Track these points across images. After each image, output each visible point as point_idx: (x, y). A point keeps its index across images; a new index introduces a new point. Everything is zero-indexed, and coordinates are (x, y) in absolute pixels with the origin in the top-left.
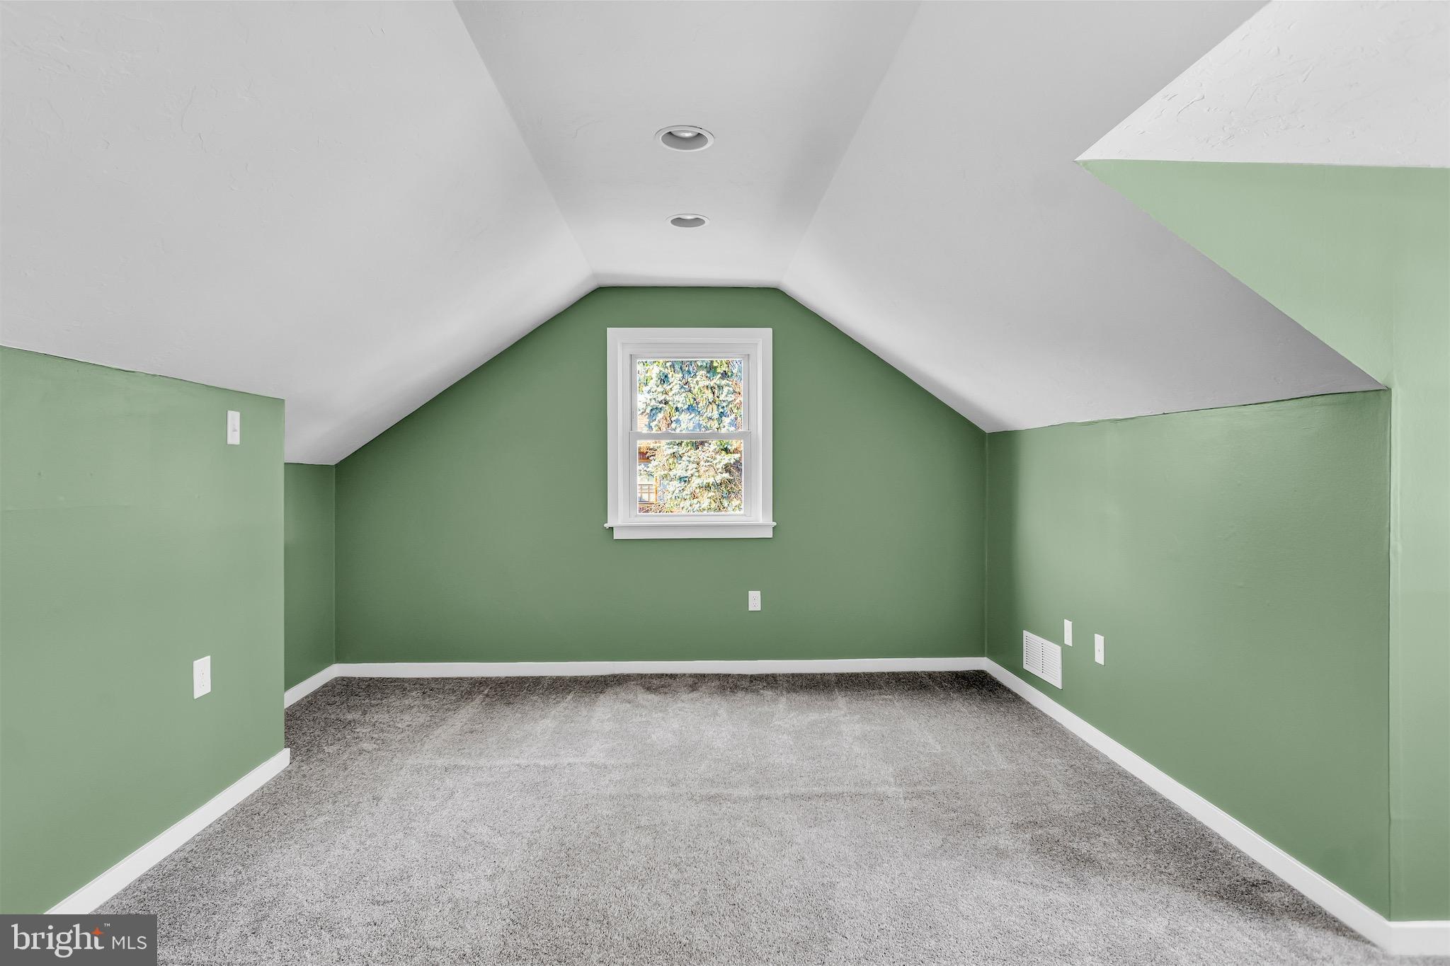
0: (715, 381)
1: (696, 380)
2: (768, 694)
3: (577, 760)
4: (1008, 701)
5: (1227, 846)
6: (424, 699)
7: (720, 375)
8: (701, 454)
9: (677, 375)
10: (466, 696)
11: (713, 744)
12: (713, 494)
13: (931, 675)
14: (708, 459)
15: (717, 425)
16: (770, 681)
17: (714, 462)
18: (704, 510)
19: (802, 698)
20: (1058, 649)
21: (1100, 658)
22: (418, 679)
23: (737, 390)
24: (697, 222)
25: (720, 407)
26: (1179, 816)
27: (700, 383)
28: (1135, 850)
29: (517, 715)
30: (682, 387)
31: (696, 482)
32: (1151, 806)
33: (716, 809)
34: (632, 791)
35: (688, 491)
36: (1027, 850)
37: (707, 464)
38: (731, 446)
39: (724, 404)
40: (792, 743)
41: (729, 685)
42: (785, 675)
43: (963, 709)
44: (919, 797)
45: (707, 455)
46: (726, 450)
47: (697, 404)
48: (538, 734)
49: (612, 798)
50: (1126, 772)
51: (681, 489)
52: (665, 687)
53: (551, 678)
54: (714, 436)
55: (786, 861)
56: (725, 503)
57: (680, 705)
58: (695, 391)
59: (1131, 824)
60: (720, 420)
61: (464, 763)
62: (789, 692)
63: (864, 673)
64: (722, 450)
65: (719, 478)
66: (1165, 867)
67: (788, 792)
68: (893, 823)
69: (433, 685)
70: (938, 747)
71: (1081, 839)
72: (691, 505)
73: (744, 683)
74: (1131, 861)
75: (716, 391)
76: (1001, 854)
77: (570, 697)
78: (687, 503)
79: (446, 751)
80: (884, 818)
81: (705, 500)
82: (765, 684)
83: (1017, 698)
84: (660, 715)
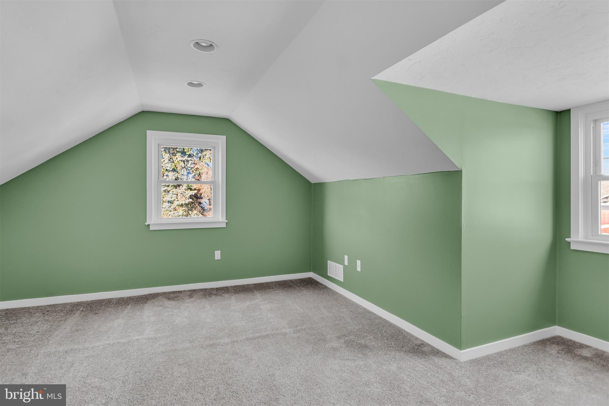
0: (185, 158)
1: (176, 157)
2: (226, 295)
3: (140, 337)
4: (323, 288)
5: (408, 333)
6: (44, 317)
7: (187, 156)
8: (179, 190)
9: (167, 155)
10: (70, 313)
11: (207, 320)
12: (185, 208)
13: (291, 281)
14: (182, 193)
15: (186, 178)
16: (226, 290)
17: (185, 194)
18: (180, 215)
19: (241, 296)
20: (342, 266)
21: (359, 269)
22: (38, 306)
23: (195, 163)
24: (200, 85)
25: (187, 170)
26: (391, 325)
27: (178, 159)
28: (380, 340)
29: (102, 319)
30: (169, 160)
31: (176, 203)
32: (381, 322)
33: (214, 350)
34: (172, 348)
35: (172, 207)
36: (344, 346)
37: (181, 195)
38: (193, 187)
39: (190, 169)
40: (241, 316)
41: (207, 293)
42: (231, 287)
43: (307, 293)
44: (299, 331)
45: (181, 191)
46: (191, 189)
47: (177, 168)
48: (116, 327)
49: (163, 352)
50: (370, 311)
51: (169, 206)
52: (177, 297)
53: (116, 299)
54: (186, 182)
55: (251, 368)
56: (190, 212)
57: (186, 305)
58: (176, 162)
59: (376, 330)
60: (187, 175)
61: (76, 347)
62: (235, 294)
63: (265, 283)
64: (189, 189)
65: (187, 201)
66: (391, 345)
67: (245, 337)
68: (292, 344)
69: (48, 309)
70: (301, 310)
71: (361, 339)
72: (174, 214)
73: (214, 292)
74: (380, 344)
75: (186, 163)
76: (335, 349)
77: (129, 307)
78: (172, 213)
79: (64, 342)
80: (288, 342)
81: (181, 211)
82: (224, 292)
83: (326, 287)
84: (178, 310)
